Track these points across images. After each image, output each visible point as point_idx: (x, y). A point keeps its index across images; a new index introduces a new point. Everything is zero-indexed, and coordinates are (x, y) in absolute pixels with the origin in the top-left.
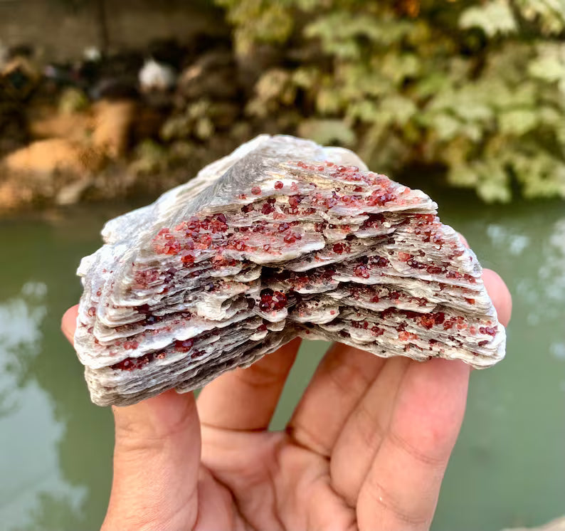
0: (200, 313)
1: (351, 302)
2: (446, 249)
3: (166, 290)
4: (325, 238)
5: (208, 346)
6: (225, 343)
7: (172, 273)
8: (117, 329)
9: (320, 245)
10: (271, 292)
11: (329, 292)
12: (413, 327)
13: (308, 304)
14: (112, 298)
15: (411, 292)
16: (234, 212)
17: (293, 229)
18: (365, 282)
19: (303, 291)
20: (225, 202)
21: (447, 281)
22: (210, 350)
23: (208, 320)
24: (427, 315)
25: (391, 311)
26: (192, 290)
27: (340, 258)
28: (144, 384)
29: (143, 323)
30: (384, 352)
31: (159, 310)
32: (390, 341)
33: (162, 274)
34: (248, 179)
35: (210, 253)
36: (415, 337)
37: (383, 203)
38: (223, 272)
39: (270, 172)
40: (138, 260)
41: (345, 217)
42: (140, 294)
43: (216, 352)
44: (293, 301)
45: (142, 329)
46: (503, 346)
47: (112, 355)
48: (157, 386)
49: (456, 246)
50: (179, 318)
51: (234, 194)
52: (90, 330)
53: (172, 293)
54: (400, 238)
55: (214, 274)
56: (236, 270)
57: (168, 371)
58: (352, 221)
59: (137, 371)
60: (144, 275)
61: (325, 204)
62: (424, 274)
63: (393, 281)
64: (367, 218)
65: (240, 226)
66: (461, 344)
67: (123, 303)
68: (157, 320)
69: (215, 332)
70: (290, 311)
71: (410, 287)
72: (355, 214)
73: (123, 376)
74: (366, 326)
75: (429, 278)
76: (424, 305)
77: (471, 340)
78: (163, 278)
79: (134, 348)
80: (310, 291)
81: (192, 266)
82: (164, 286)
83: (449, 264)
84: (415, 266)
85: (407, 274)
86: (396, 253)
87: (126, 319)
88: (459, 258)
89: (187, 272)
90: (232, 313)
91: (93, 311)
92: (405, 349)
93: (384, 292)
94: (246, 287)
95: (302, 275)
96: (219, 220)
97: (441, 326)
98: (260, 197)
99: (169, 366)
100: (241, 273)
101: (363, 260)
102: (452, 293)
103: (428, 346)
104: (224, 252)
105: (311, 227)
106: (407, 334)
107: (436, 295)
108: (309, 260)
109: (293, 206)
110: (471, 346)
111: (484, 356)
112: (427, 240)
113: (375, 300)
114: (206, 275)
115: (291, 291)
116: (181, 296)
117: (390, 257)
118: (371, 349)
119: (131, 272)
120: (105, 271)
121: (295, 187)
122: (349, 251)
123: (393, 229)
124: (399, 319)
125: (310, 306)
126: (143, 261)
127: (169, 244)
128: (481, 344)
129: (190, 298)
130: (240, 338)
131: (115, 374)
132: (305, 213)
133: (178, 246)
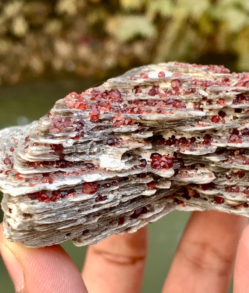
0: (103, 165)
1: (226, 165)
3: (77, 137)
5: (109, 193)
6: (123, 193)
7: (82, 124)
9: (203, 113)
10: (160, 155)
11: (208, 155)
16: (127, 92)
19: (187, 152)
23: (109, 171)
26: (98, 142)
31: (70, 155)
33: (74, 123)
38: (123, 129)
41: (221, 92)
43: (115, 200)
44: (177, 165)
45: (55, 170)
47: (31, 185)
50: (84, 167)
53: (81, 141)
55: (115, 130)
56: (134, 128)
57: (77, 209)
58: (227, 94)
59: (52, 203)
61: (203, 84)
67: (43, 140)
68: (67, 165)
70: (176, 172)
73: (39, 205)
74: (238, 190)
78: (75, 126)
79: (51, 182)
80: (194, 153)
81: (98, 122)
82: (76, 133)
87: (44, 155)
89: (95, 125)
90: (131, 166)
91: (9, 160)
94: (141, 144)
98: (147, 80)
99: (76, 204)
100: (137, 132)
105: (190, 106)
108: (193, 126)
109: (176, 88)
114: (110, 130)
116: (89, 145)
119: (48, 119)
121: (176, 74)
122: (223, 122)
126: (59, 110)
127: (80, 101)
129: (95, 150)
130: (134, 191)
131: (32, 203)
132: (186, 93)
133: (86, 104)
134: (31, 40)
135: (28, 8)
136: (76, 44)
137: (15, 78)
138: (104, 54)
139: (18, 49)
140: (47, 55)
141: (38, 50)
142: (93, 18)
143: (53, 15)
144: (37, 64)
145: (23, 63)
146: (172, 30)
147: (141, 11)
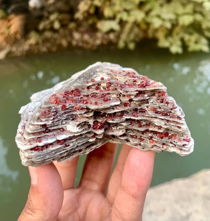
0: (68, 129)
1: (130, 127)
2: (170, 106)
3: (54, 119)
4: (120, 100)
5: (71, 143)
6: (78, 142)
7: (56, 112)
8: (33, 134)
9: (118, 103)
10: (98, 122)
11: (121, 122)
12: (156, 138)
13: (112, 127)
14: (32, 122)
15: (155, 123)
16: (84, 89)
17: (107, 96)
18: (136, 118)
19: (111, 122)
20: (80, 85)
23: (71, 132)
24: (162, 133)
25: (147, 131)
26: (65, 120)
27: (126, 108)
28: (43, 157)
29: (44, 132)
30: (144, 148)
31: (51, 127)
32: (146, 144)
33: (53, 112)
34: (90, 76)
35: (73, 104)
36: (156, 142)
37: (145, 87)
38: (78, 112)
39: (99, 74)
40: (43, 106)
41: (128, 92)
42: (43, 120)
43: (74, 145)
44: (107, 126)
45: (43, 135)
46: (193, 147)
47: (31, 144)
48: (49, 158)
49: (174, 105)
50: (59, 131)
51: (84, 81)
52: (22, 135)
53: (56, 120)
54: (151, 101)
55: (74, 113)
56: (83, 112)
57: (54, 152)
58: (132, 93)
59: (41, 151)
60: (45, 112)
61: (121, 86)
62: (160, 116)
63: (148, 119)
64: (138, 92)
65: (86, 94)
66: (175, 146)
67: (36, 123)
68: (50, 131)
69: (74, 137)
70: (105, 130)
71: (154, 121)
72: (133, 91)
73: (35, 153)
74: (136, 137)
75: (162, 117)
76: (160, 129)
77: (179, 143)
78: (53, 114)
79: (40, 142)
80: (114, 122)
81: (65, 110)
82: (53, 117)
83: (171, 112)
84: (157, 112)
85: (153, 116)
86: (149, 107)
87: (37, 130)
88: (175, 110)
89: (63, 112)
90: (81, 130)
91: (24, 127)
92: (152, 147)
93: (144, 123)
94: (87, 119)
95: (110, 115)
96: (77, 91)
97: (167, 138)
98: (94, 83)
99: (54, 150)
100: (85, 113)
101: (136, 110)
102: (172, 124)
103: (162, 146)
104: (79, 105)
105: (115, 96)
106: (153, 141)
107: (165, 125)
108: (113, 109)
109: (108, 87)
110: (179, 146)
111: (185, 151)
112: (162, 102)
113: (140, 126)
114: (71, 113)
115: (106, 122)
116: (60, 122)
117: (147, 109)
118: (138, 147)
119: (40, 111)
120: (30, 111)
121: (109, 79)
122: (130, 106)
123: (148, 98)
124: (150, 135)
125: (114, 128)
126: (45, 106)
127: (56, 100)
128: (184, 145)
129: (64, 123)
130: (84, 140)
131: (32, 153)
132: (113, 90)
133: (60, 101)
134: (61, 31)
136: (82, 33)
137: (54, 49)
138: (96, 38)
139: (56, 35)
140: (69, 38)
141: (65, 36)
142: (90, 21)
143: (72, 20)
144: (64, 43)
145: (58, 42)
146: (128, 27)
147: (113, 18)
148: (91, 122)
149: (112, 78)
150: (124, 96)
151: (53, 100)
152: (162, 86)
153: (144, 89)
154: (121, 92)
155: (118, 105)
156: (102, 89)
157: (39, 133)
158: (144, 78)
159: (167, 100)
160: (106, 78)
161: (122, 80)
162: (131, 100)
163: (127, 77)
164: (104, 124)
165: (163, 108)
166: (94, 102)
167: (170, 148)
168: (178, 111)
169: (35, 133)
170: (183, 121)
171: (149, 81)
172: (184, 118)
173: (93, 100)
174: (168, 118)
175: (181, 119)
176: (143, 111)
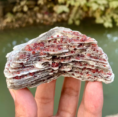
0: (36, 67)
1: (75, 66)
2: (99, 53)
3: (28, 60)
4: (69, 49)
5: (38, 75)
6: (42, 75)
8: (15, 69)
9: (67, 51)
10: (55, 63)
11: (70, 63)
12: (90, 73)
13: (64, 66)
14: (14, 61)
15: (90, 64)
16: (46, 42)
17: (61, 47)
18: (78, 60)
19: (63, 62)
20: (44, 39)
21: (99, 61)
22: (38, 76)
23: (38, 68)
24: (94, 70)
25: (85, 68)
26: (34, 60)
27: (72, 54)
28: (21, 83)
30: (83, 79)
31: (26, 65)
32: (85, 76)
34: (50, 34)
35: (39, 51)
36: (91, 75)
37: (84, 41)
38: (43, 56)
39: (56, 33)
41: (74, 44)
42: (21, 60)
43: (40, 77)
44: (60, 65)
45: (21, 69)
46: (113, 78)
47: (13, 75)
48: (24, 84)
49: (101, 52)
50: (31, 67)
51: (46, 37)
52: (8, 69)
53: (29, 60)
55: (40, 57)
56: (45, 56)
57: (27, 80)
58: (76, 45)
59: (19, 79)
60: (22, 56)
61: (69, 41)
63: (85, 61)
64: (79, 44)
65: (47, 45)
66: (102, 77)
68: (25, 67)
69: (40, 71)
70: (59, 68)
71: (89, 62)
72: (76, 43)
73: (15, 80)
74: (78, 73)
75: (94, 60)
76: (93, 67)
77: (104, 76)
78: (27, 56)
79: (19, 74)
81: (34, 54)
82: (27, 59)
83: (100, 57)
84: (91, 57)
85: (89, 59)
86: (87, 54)
87: (17, 66)
88: (102, 55)
89: (33, 56)
90: (44, 67)
91: (9, 65)
92: (88, 79)
93: (83, 64)
94: (48, 60)
95: (62, 58)
96: (42, 43)
97: (97, 73)
98: (53, 38)
99: (27, 79)
100: (47, 57)
101: (79, 55)
102: (100, 64)
103: (94, 78)
104: (43, 51)
105: (65, 47)
106: (89, 74)
107: (96, 64)
108: (64, 54)
109: (61, 41)
110: (104, 78)
111: (108, 81)
112: (94, 51)
113: (81, 65)
114: (38, 57)
115: (60, 62)
116: (32, 61)
117: (85, 55)
118: (80, 79)
119: (19, 55)
120: (13, 56)
121: (62, 36)
122: (75, 53)
123: (86, 48)
124: (87, 71)
125: (64, 67)
126: (22, 52)
127: (29, 48)
128: (107, 77)
129: (34, 62)
130: (46, 74)
131: (14, 80)
132: (64, 43)
133: (31, 49)
135: (28, 3)
136: (43, 14)
140: (34, 18)
148: (51, 62)
149: (64, 36)
150: (71, 46)
151: (27, 48)
152: (94, 41)
153: (84, 42)
154: (69, 44)
155: (67, 52)
156: (58, 42)
157: (19, 68)
158: (84, 36)
159: (97, 49)
160: (60, 35)
161: (70, 37)
162: (75, 49)
163: (74, 35)
164: (59, 64)
165: (95, 54)
166: (52, 50)
167: (99, 79)
168: (104, 56)
169: (16, 68)
170: (107, 62)
171: (87, 38)
172: (108, 60)
173: (52, 49)
174: (98, 60)
175: (106, 61)
176: (83, 56)
